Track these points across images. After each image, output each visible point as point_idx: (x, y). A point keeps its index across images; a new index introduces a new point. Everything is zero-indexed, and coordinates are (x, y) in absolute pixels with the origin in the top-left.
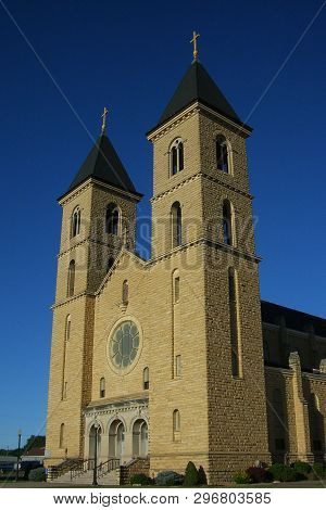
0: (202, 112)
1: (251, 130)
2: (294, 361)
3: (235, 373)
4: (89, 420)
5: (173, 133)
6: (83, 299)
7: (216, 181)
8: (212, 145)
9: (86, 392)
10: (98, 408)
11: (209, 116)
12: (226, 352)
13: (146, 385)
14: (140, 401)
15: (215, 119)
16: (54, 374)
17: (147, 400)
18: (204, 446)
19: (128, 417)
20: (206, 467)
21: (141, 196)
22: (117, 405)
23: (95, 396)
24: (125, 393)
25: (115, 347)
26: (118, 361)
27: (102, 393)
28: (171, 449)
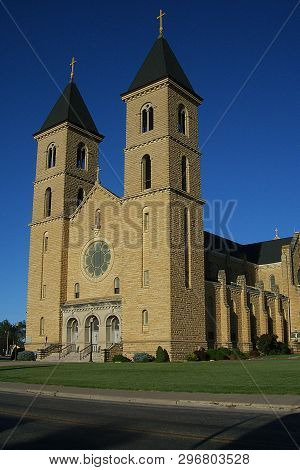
0: (171, 86)
1: (201, 100)
2: (221, 277)
3: (187, 285)
4: (66, 316)
5: (145, 98)
6: (61, 221)
7: (178, 142)
8: (176, 112)
9: (63, 294)
10: (74, 306)
11: (175, 89)
12: (182, 271)
13: (116, 291)
14: (113, 302)
15: (178, 91)
16: (33, 278)
17: (119, 302)
18: (167, 336)
19: (102, 314)
20: (169, 350)
21: (103, 137)
22: (92, 304)
23: (70, 297)
24: (98, 296)
25: (88, 261)
26: (91, 271)
27: (77, 295)
28: (141, 337)
